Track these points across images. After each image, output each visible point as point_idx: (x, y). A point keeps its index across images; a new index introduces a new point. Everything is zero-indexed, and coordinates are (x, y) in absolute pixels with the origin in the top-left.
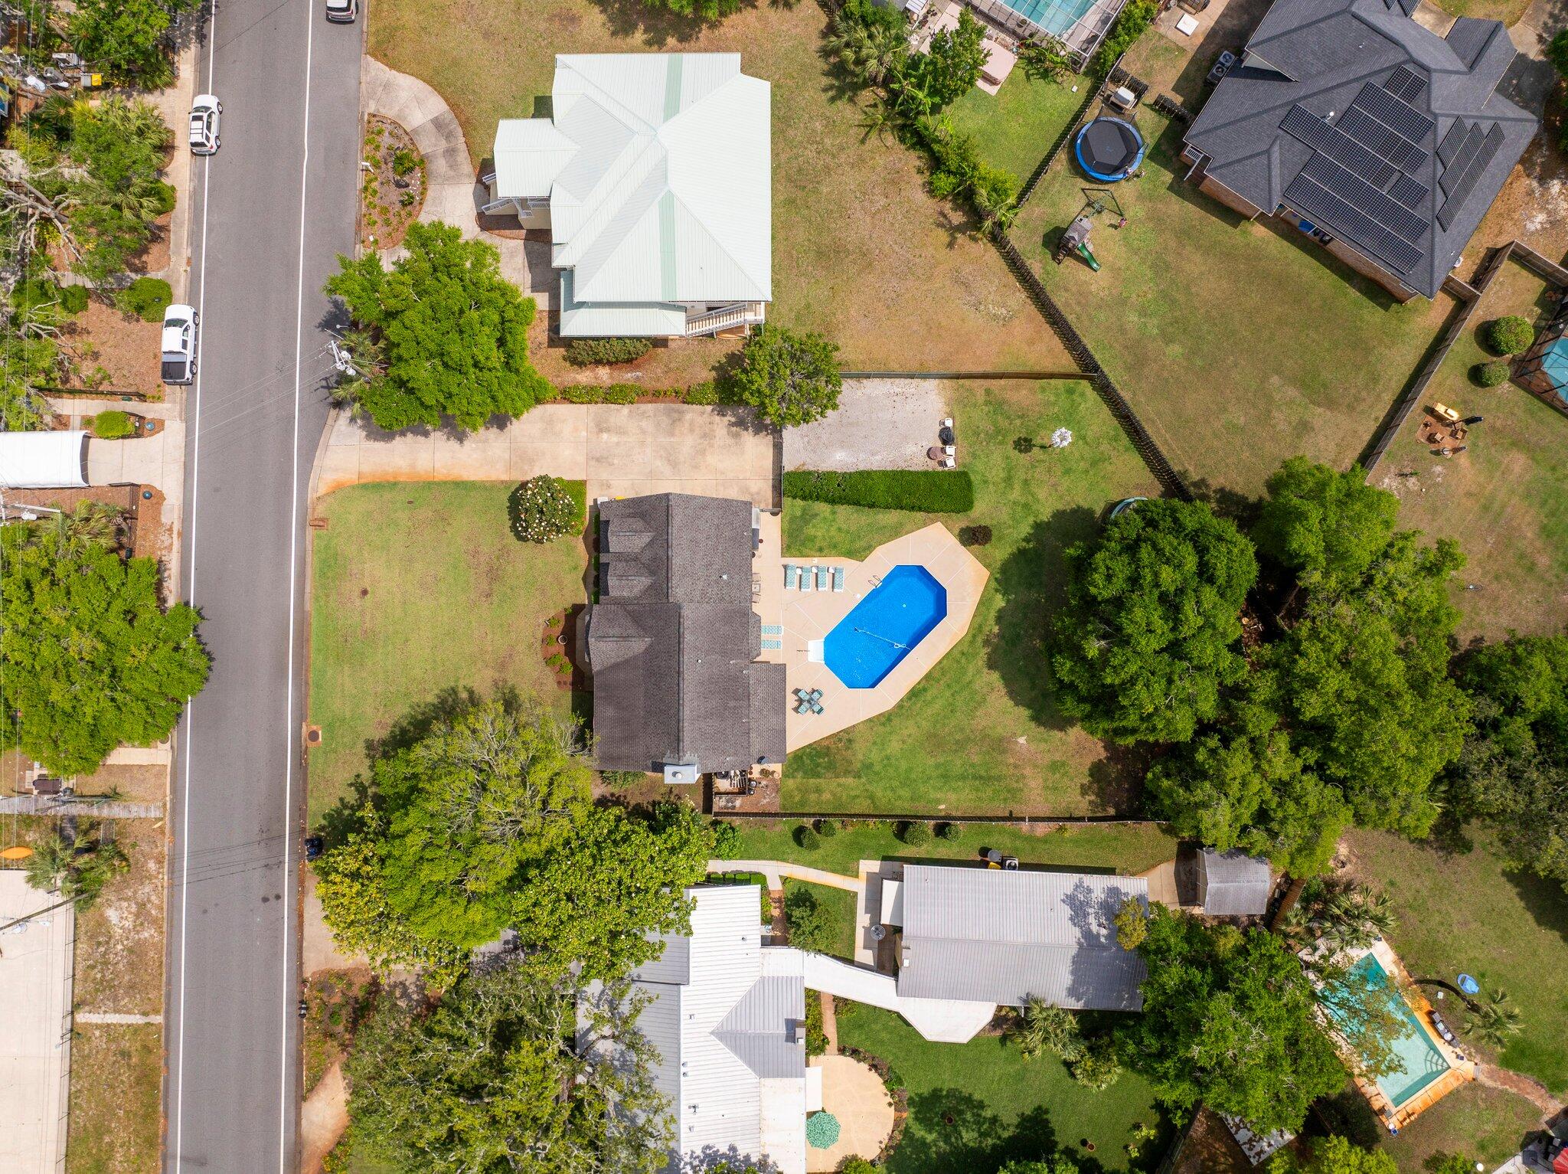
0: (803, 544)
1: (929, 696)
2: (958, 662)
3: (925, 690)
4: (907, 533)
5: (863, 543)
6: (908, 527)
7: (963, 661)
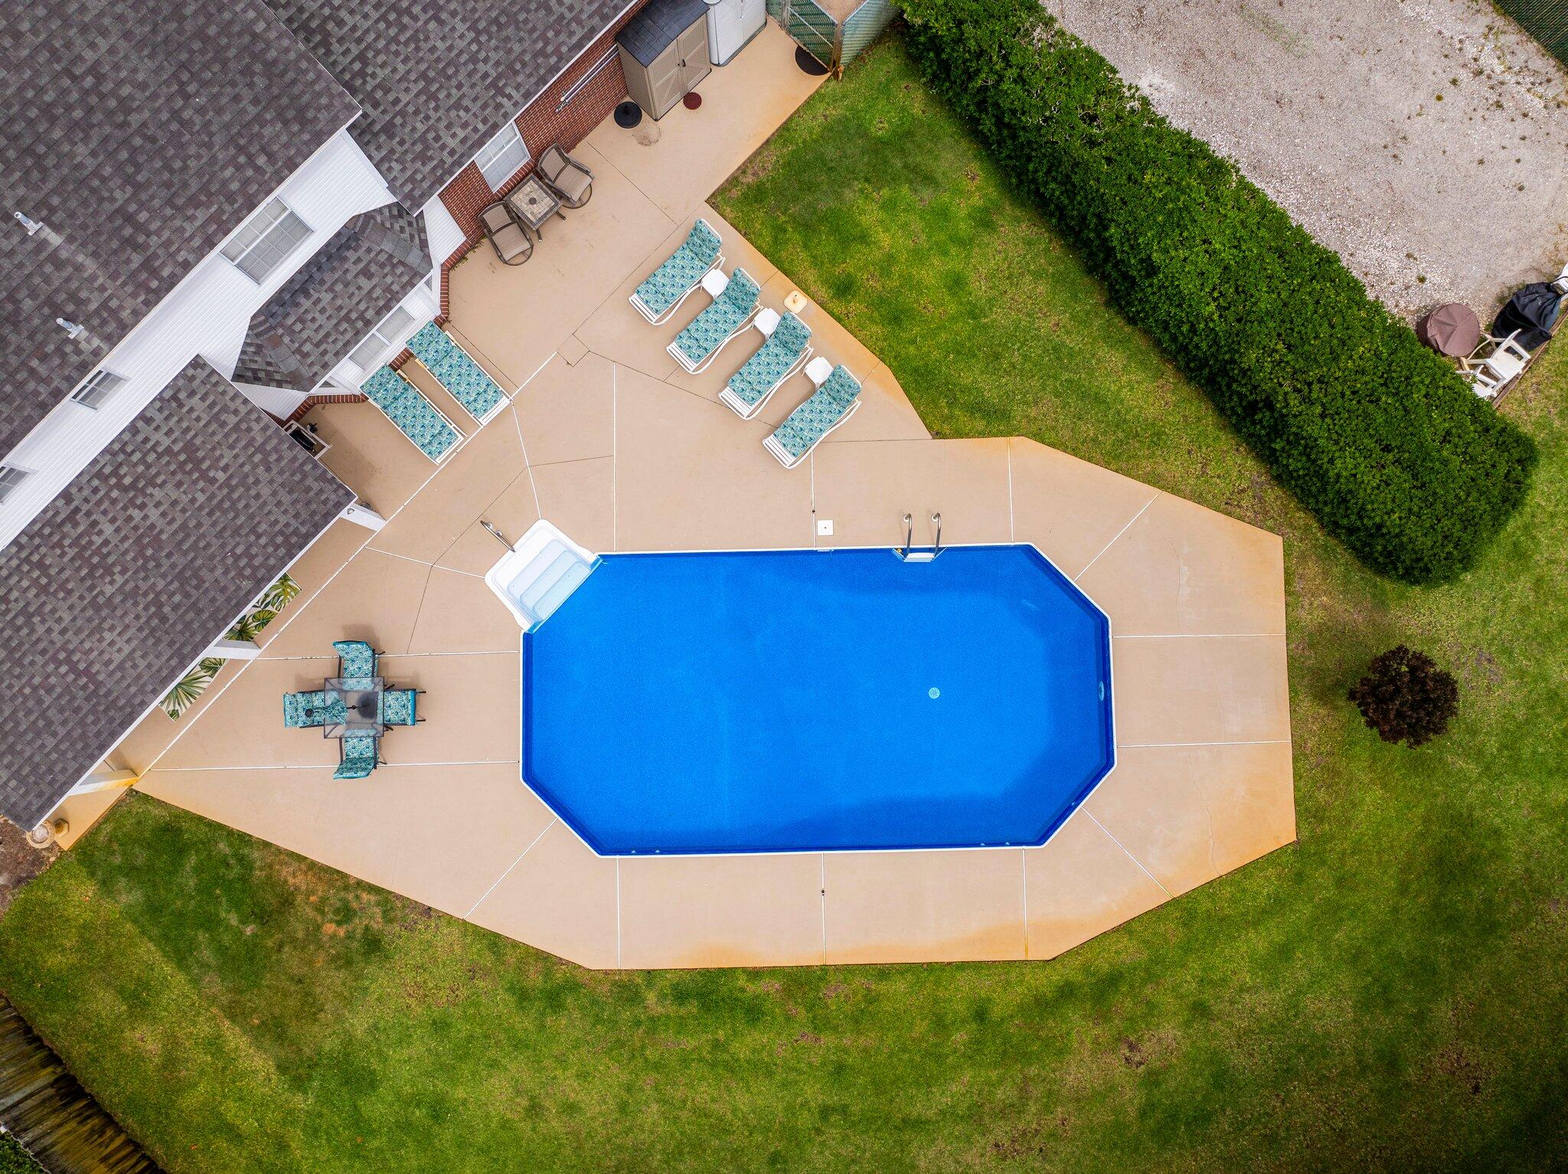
0: (807, 228)
1: (747, 1043)
2: (941, 1025)
3: (754, 1013)
4: (1154, 480)
5: (989, 387)
6: (1173, 467)
7: (960, 1037)
